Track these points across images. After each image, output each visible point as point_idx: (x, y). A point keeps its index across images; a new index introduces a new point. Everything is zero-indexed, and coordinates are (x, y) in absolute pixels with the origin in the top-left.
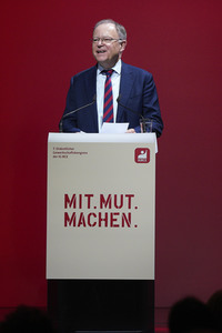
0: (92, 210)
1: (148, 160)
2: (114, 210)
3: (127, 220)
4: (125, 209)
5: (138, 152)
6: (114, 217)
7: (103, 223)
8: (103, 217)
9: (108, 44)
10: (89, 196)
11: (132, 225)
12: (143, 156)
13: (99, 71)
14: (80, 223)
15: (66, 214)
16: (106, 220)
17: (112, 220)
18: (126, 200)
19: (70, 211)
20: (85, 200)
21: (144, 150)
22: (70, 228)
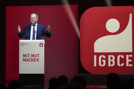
0: (30, 58)
1: (43, 46)
2: (35, 58)
3: (38, 60)
4: (37, 57)
5: (40, 44)
6: (35, 59)
7: (32, 61)
8: (32, 59)
9: (34, 19)
10: (29, 54)
11: (39, 61)
12: (41, 45)
13: (32, 25)
14: (27, 61)
15: (24, 59)
16: (33, 60)
17: (34, 60)
18: (37, 55)
19: (25, 58)
20: (28, 55)
21: (42, 44)
22: (25, 62)
